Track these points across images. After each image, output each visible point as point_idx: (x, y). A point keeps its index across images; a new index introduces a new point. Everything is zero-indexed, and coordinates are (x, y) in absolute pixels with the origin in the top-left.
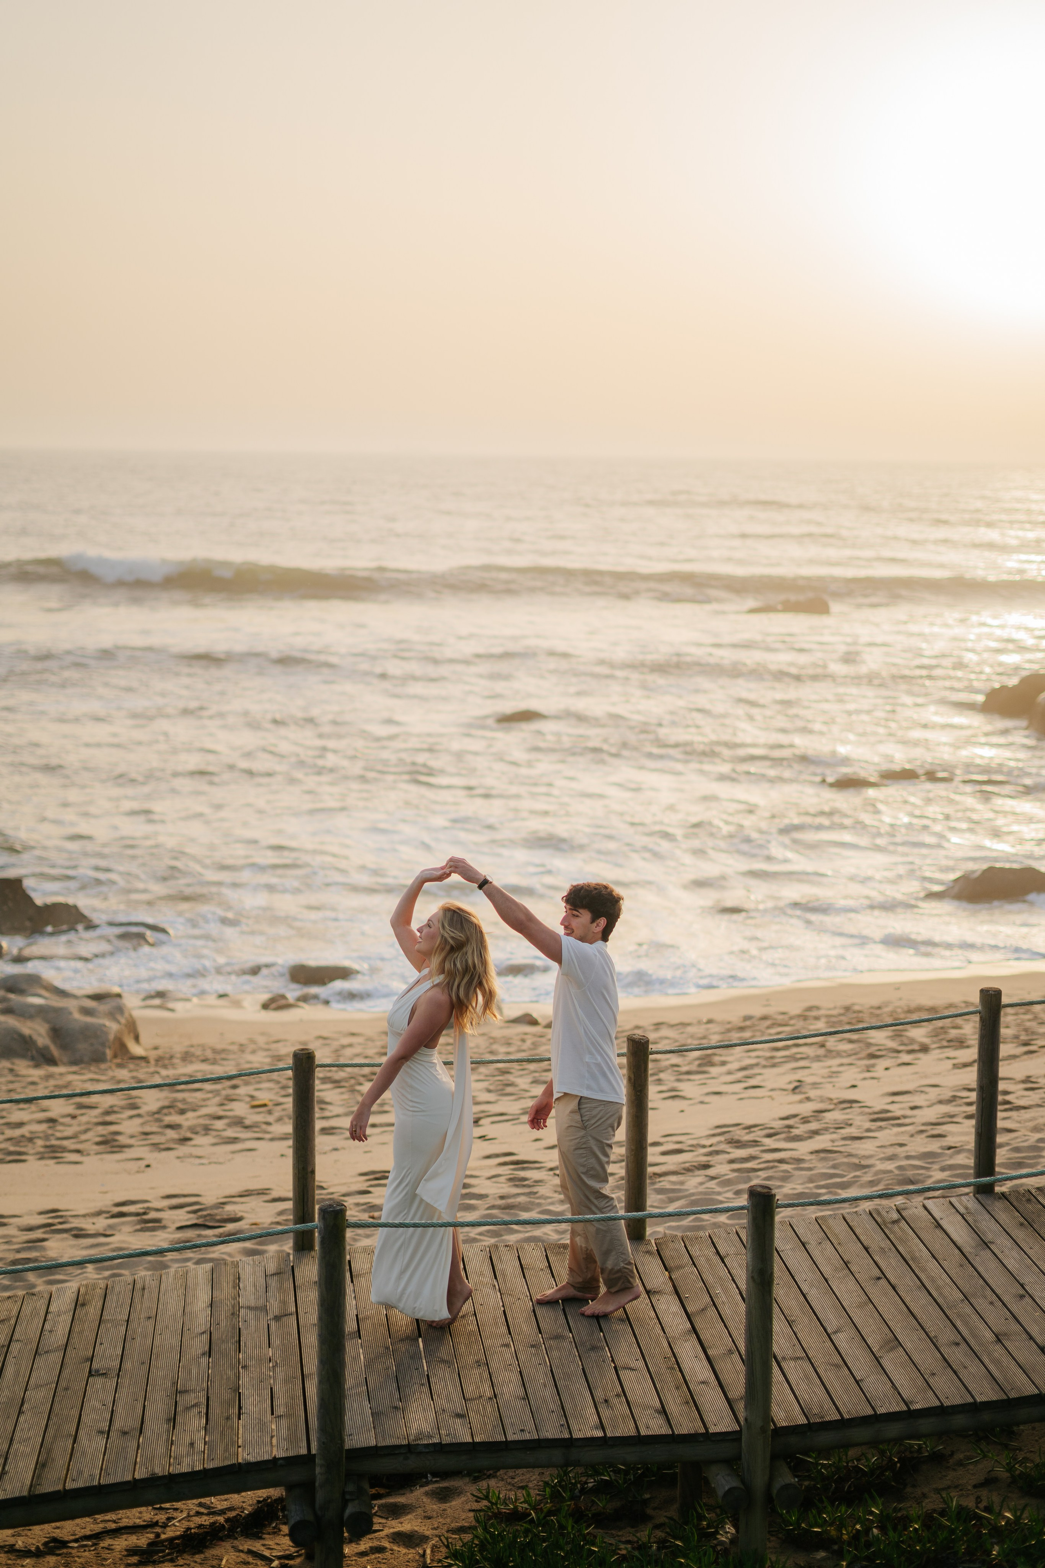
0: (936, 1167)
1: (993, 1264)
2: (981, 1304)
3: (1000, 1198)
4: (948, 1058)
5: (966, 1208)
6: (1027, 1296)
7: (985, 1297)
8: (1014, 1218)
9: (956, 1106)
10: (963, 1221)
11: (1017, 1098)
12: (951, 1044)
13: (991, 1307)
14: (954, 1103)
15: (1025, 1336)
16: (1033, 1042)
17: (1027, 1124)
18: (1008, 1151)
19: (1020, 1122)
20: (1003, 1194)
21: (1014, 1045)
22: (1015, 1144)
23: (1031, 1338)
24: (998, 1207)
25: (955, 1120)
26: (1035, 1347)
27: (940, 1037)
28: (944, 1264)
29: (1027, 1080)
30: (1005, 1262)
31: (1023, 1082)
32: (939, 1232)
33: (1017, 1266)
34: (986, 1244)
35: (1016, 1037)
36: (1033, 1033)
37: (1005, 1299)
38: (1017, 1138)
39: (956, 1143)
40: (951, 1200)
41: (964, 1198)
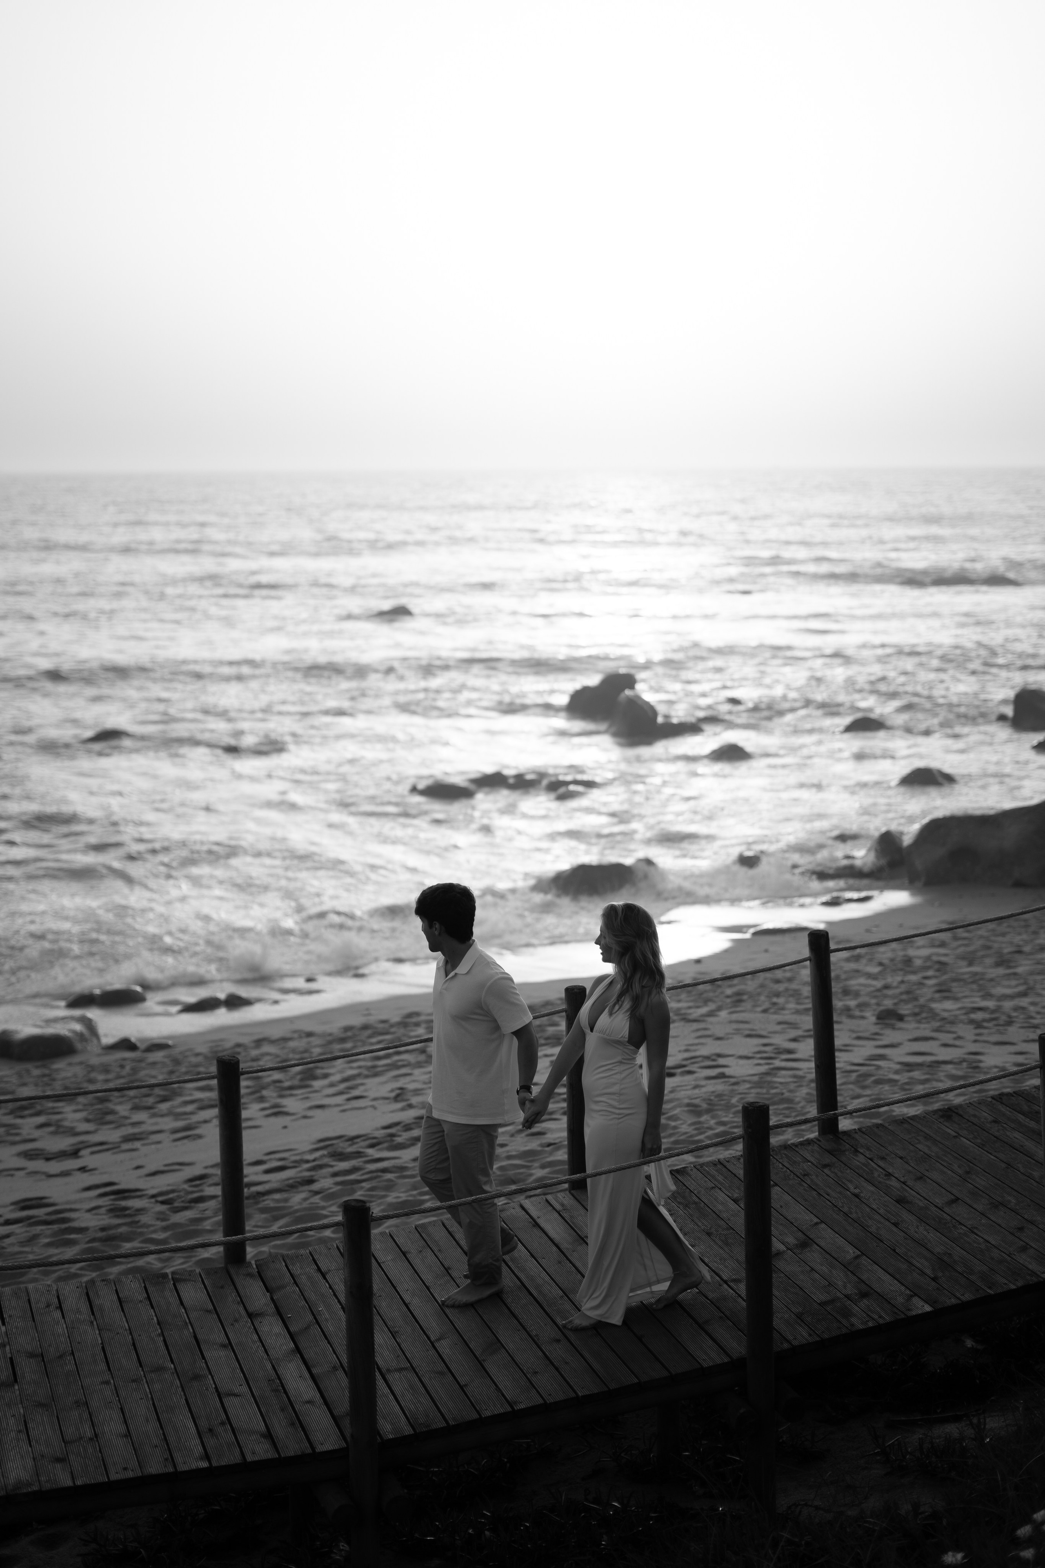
0: (536, 1164)
5: (562, 1205)
10: (559, 1218)
12: (549, 1041)
28: (543, 1262)
32: (536, 1231)
39: (555, 1139)
40: (549, 1197)
41: (560, 1195)
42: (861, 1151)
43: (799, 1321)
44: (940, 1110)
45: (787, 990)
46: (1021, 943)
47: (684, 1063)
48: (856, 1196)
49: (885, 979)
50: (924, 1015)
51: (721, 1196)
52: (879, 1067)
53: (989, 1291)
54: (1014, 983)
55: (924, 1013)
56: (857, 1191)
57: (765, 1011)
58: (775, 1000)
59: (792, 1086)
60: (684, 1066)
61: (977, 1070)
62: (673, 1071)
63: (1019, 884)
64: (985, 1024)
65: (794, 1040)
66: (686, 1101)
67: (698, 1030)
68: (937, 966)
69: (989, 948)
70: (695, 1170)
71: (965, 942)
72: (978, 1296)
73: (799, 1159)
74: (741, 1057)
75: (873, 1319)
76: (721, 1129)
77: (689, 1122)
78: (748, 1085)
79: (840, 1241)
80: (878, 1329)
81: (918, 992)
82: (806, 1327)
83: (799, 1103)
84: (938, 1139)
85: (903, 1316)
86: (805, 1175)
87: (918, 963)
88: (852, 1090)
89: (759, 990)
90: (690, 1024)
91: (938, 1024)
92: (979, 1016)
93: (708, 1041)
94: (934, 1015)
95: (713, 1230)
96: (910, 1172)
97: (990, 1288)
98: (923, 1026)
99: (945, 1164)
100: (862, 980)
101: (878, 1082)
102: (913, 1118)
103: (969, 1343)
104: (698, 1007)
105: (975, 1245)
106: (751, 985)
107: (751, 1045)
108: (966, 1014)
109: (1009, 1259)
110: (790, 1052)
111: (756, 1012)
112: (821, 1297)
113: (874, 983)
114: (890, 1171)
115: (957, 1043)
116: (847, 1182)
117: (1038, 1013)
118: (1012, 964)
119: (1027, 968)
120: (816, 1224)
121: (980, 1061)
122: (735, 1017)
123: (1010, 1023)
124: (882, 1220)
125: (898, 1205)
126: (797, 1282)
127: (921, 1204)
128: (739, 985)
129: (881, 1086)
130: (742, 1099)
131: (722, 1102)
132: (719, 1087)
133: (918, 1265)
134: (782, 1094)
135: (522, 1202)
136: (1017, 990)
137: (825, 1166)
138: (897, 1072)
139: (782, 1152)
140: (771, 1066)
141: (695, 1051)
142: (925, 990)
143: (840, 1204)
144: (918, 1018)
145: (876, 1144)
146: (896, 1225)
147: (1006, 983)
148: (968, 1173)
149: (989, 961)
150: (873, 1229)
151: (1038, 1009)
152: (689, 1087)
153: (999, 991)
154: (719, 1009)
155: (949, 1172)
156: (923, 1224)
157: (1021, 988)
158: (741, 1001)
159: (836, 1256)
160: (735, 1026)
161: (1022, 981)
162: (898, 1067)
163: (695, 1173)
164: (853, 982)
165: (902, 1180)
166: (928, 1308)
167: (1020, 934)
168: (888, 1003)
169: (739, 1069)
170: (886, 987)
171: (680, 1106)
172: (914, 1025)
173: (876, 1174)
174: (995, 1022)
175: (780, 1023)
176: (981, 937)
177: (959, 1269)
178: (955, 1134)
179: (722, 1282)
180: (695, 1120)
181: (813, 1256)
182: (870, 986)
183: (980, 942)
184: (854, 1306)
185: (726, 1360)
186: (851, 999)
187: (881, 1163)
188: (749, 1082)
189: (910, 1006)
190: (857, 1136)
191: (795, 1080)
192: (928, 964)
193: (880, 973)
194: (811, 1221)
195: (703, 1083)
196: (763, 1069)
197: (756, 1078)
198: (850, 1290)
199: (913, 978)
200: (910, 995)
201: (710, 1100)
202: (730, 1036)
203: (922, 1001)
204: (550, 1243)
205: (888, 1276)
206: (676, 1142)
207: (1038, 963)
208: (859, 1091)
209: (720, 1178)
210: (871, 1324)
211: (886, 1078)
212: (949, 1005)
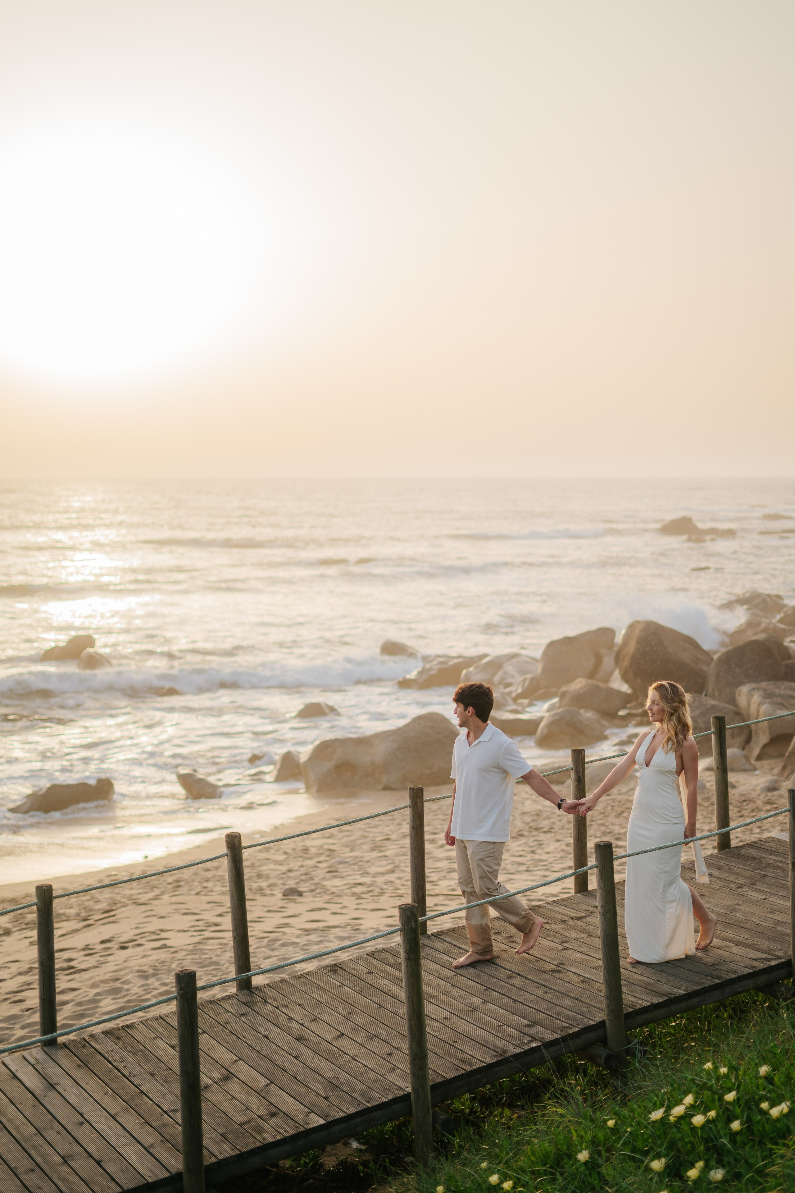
0: (18, 1026)
1: (59, 1101)
2: (50, 1135)
3: (62, 1048)
4: (26, 938)
5: (36, 1060)
6: (85, 1122)
7: (53, 1129)
8: (73, 1061)
9: (32, 975)
10: (34, 1070)
11: (79, 963)
12: (28, 926)
13: (58, 1136)
14: (30, 973)
15: (85, 1154)
16: (89, 918)
17: (87, 982)
18: (73, 1006)
19: (81, 982)
20: (64, 1044)
21: (76, 921)
22: (78, 1000)
23: (90, 1155)
24: (62, 1056)
25: (31, 987)
26: (93, 1162)
27: (19, 922)
28: (21, 1107)
29: (86, 948)
30: (67, 1098)
31: (83, 950)
32: (16, 1083)
33: (77, 1100)
34: (52, 1086)
35: (78, 915)
36: (91, 910)
37: (69, 1127)
38: (79, 995)
39: (32, 1005)
40: (26, 1053)
41: (34, 1051)
42: (269, 1001)
43: (223, 1139)
44: (328, 966)
45: (215, 876)
46: (389, 833)
47: (135, 938)
48: (266, 1037)
49: (288, 864)
50: (318, 891)
51: (162, 1044)
52: (284, 933)
53: (367, 1104)
54: (384, 863)
55: (317, 889)
56: (266, 1033)
57: (198, 894)
58: (205, 884)
59: (219, 952)
60: (135, 940)
61: (357, 932)
62: (126, 945)
63: (386, 788)
64: (364, 896)
65: (220, 915)
66: (137, 968)
67: (146, 911)
68: (327, 853)
69: (366, 837)
70: (141, 1024)
71: (348, 833)
72: (360, 1109)
73: (222, 1011)
74: (179, 931)
75: (280, 1133)
76: (164, 988)
77: (139, 985)
78: (184, 953)
79: (254, 1073)
80: (284, 1141)
81: (313, 873)
82: (229, 1144)
83: (223, 965)
84: (327, 988)
85: (303, 1129)
86: (226, 1023)
87: (313, 851)
88: (265, 952)
89: (193, 877)
90: (140, 906)
91: (329, 897)
92: (359, 889)
93: (154, 919)
94: (325, 890)
95: (156, 1072)
96: (306, 1016)
97: (368, 1102)
98: (317, 899)
99: (332, 1008)
100: (272, 866)
101: (284, 945)
102: (308, 974)
103: (355, 1145)
104: (146, 893)
105: (356, 1069)
106: (186, 874)
107: (187, 921)
108: (349, 889)
109: (381, 1078)
110: (217, 925)
111: (190, 895)
112: (241, 1119)
113: (280, 867)
114: (291, 1016)
115: (343, 911)
116: (258, 1027)
117: (403, 885)
118: (383, 849)
119: (394, 851)
120: (236, 1061)
121: (360, 925)
122: (174, 899)
123: (382, 894)
124: (286, 1055)
125: (298, 1042)
126: (222, 1109)
127: (315, 1040)
128: (177, 875)
129: (286, 948)
130: (180, 964)
131: (165, 968)
132: (162, 955)
133: (314, 1088)
134: (211, 958)
135: (4, 1059)
136: (386, 868)
137: (242, 1015)
138: (298, 936)
139: (209, 1006)
140: (203, 937)
141: (143, 928)
142: (319, 871)
143: (254, 1044)
144: (314, 893)
145: (280, 995)
146: (296, 1058)
147: (379, 863)
148: (350, 1013)
149: (366, 847)
150: (279, 1063)
151: (402, 882)
152: (139, 957)
153: (373, 870)
154: (163, 893)
155: (336, 1014)
156: (317, 1056)
157: (390, 867)
158: (179, 886)
159: (250, 1085)
160: (175, 907)
161: (390, 861)
162: (299, 932)
163: (141, 1027)
164: (264, 868)
165: (301, 1022)
166: (322, 1122)
167: (388, 826)
168: (291, 883)
169: (177, 940)
170: (290, 871)
171: (131, 972)
172: (311, 899)
173: (281, 1019)
174: (371, 894)
175: (209, 903)
176: (360, 829)
177: (345, 1089)
178: (340, 984)
179: (163, 1113)
180: (143, 982)
181: (234, 1087)
182: (277, 870)
183: (359, 833)
184: (265, 1124)
185: (167, 1175)
186: (263, 881)
187: (284, 1010)
188: (185, 950)
189: (307, 884)
190: (266, 990)
191: (221, 947)
192: (321, 851)
193: (285, 860)
194: (232, 1059)
195: (150, 953)
196: (197, 939)
197: (191, 947)
198: (262, 1112)
199: (310, 863)
200: (308, 876)
201: (155, 966)
202: (170, 915)
203: (316, 880)
204: (26, 1091)
205: (291, 1098)
206: (129, 1001)
207: (402, 847)
208: (270, 953)
209: (161, 1030)
210: (279, 1137)
211: (290, 941)
212: (337, 882)
